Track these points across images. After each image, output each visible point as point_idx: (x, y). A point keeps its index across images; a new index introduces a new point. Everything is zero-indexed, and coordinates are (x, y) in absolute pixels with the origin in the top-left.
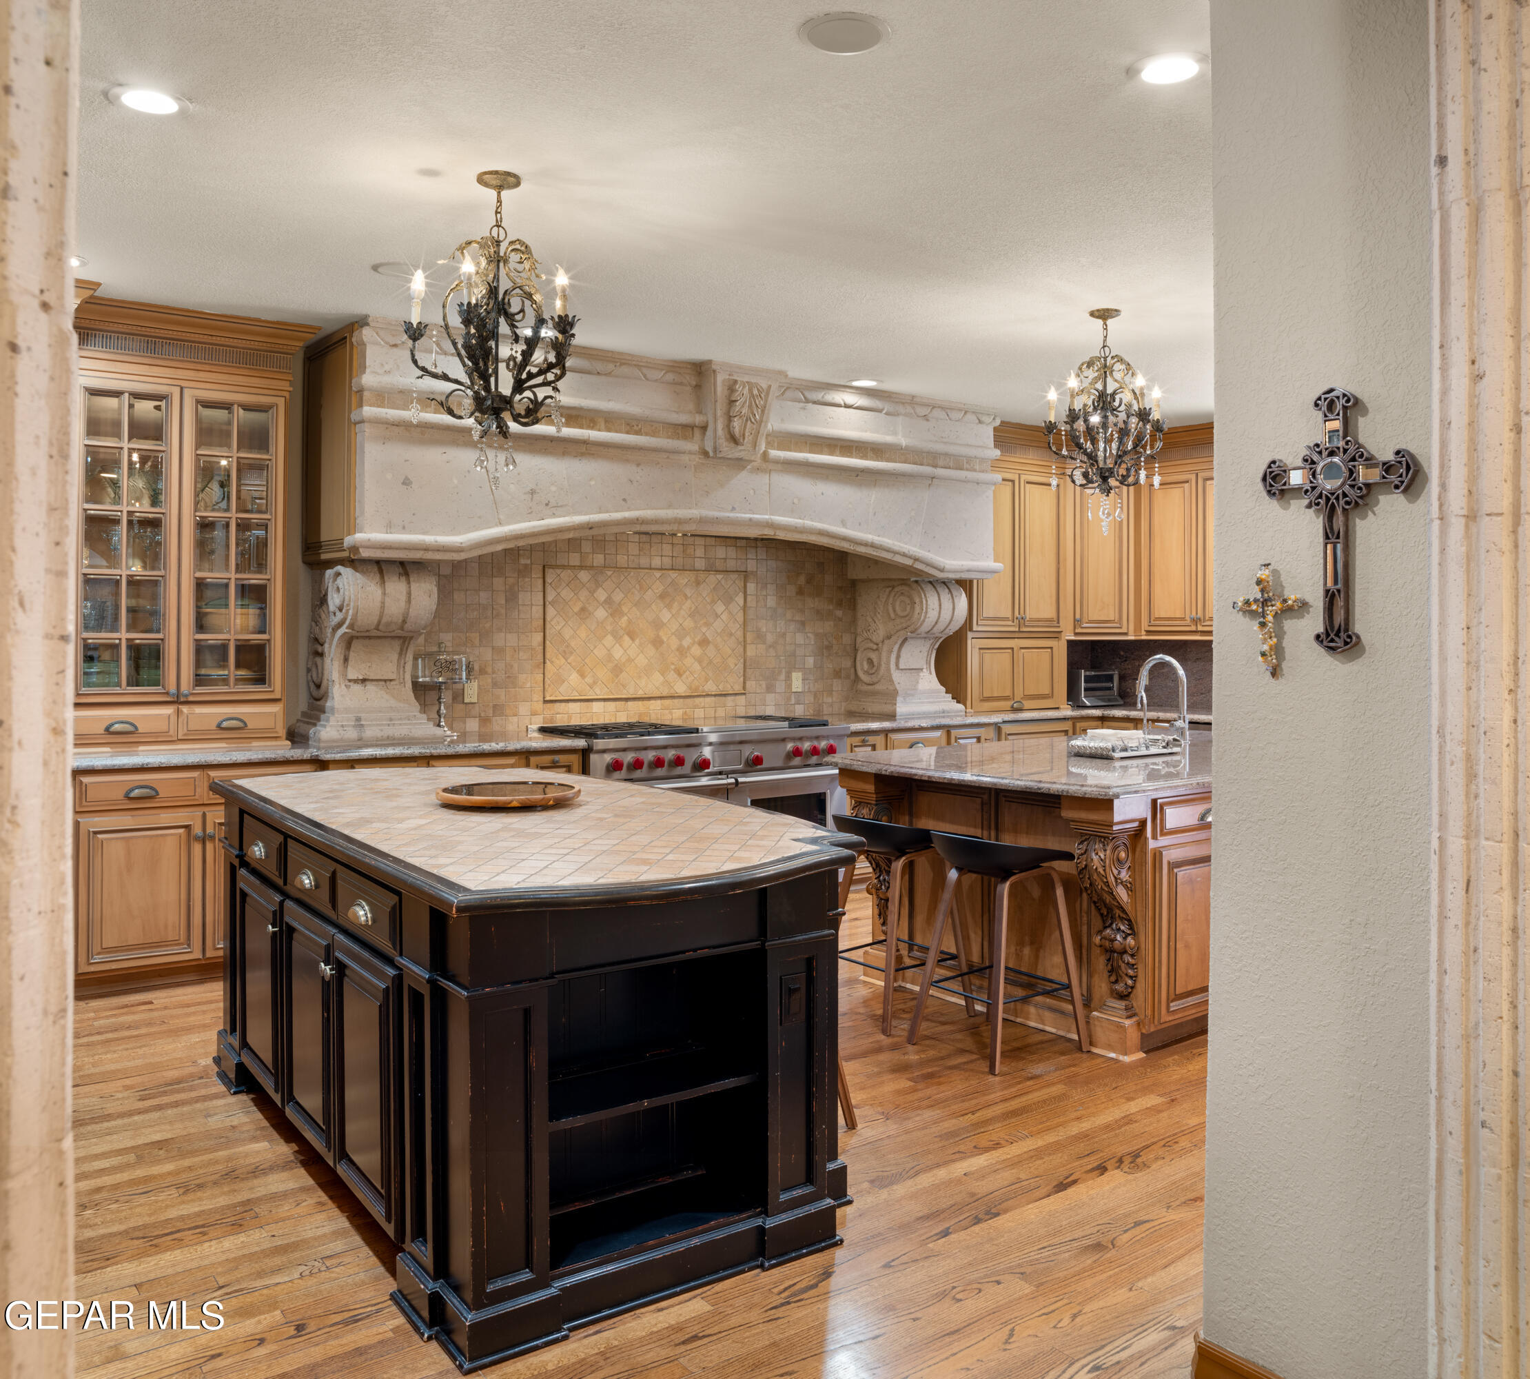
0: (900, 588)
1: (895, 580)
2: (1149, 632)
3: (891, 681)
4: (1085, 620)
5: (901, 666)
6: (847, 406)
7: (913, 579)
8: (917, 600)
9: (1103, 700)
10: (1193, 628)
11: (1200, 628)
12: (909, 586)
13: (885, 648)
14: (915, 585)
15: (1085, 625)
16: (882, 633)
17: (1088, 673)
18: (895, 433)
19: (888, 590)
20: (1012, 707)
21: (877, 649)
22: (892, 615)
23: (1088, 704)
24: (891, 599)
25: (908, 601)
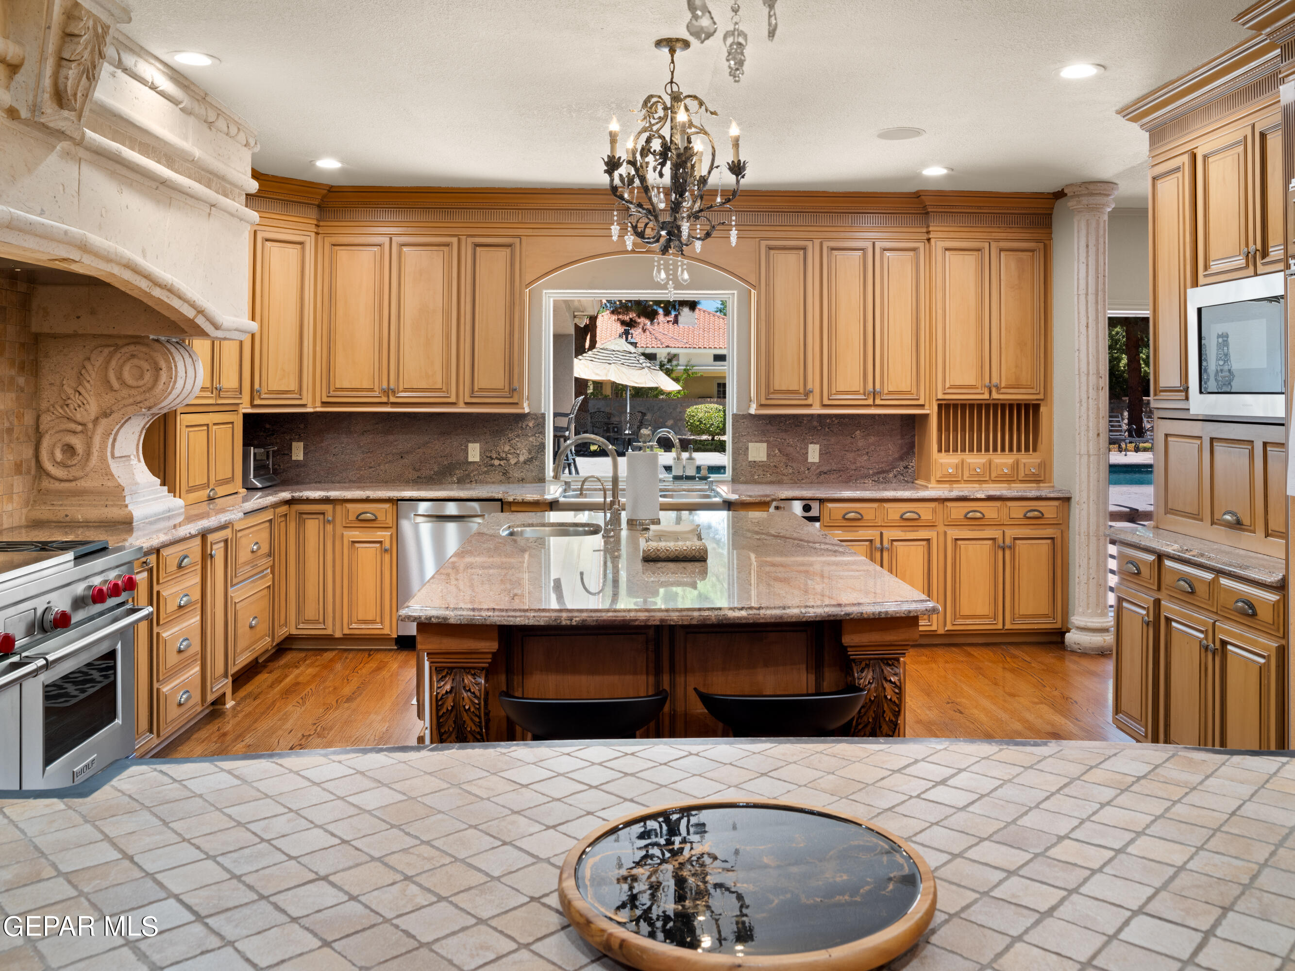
0: (132, 348)
1: (119, 337)
2: (324, 404)
3: (109, 474)
4: (264, 390)
5: (117, 454)
6: (153, 87)
7: (151, 337)
8: (163, 364)
9: (269, 481)
10: (384, 400)
11: (393, 399)
12: (147, 345)
13: (100, 430)
14: (157, 345)
15: (263, 396)
16: (93, 408)
17: (256, 450)
18: (186, 138)
19: (106, 351)
20: (209, 496)
21: (82, 432)
22: (116, 384)
23: (259, 485)
24: (113, 363)
25: (146, 365)
